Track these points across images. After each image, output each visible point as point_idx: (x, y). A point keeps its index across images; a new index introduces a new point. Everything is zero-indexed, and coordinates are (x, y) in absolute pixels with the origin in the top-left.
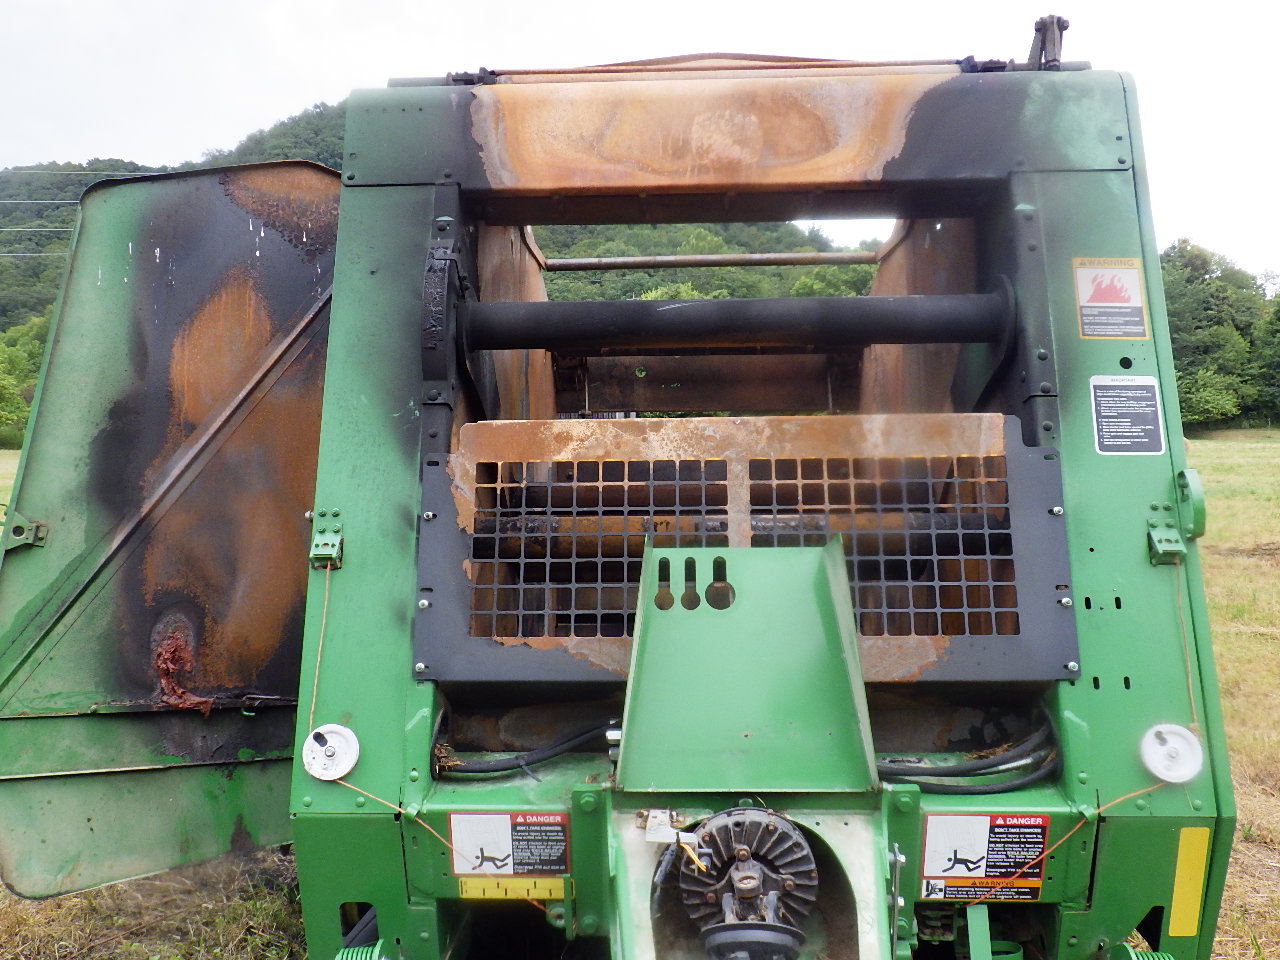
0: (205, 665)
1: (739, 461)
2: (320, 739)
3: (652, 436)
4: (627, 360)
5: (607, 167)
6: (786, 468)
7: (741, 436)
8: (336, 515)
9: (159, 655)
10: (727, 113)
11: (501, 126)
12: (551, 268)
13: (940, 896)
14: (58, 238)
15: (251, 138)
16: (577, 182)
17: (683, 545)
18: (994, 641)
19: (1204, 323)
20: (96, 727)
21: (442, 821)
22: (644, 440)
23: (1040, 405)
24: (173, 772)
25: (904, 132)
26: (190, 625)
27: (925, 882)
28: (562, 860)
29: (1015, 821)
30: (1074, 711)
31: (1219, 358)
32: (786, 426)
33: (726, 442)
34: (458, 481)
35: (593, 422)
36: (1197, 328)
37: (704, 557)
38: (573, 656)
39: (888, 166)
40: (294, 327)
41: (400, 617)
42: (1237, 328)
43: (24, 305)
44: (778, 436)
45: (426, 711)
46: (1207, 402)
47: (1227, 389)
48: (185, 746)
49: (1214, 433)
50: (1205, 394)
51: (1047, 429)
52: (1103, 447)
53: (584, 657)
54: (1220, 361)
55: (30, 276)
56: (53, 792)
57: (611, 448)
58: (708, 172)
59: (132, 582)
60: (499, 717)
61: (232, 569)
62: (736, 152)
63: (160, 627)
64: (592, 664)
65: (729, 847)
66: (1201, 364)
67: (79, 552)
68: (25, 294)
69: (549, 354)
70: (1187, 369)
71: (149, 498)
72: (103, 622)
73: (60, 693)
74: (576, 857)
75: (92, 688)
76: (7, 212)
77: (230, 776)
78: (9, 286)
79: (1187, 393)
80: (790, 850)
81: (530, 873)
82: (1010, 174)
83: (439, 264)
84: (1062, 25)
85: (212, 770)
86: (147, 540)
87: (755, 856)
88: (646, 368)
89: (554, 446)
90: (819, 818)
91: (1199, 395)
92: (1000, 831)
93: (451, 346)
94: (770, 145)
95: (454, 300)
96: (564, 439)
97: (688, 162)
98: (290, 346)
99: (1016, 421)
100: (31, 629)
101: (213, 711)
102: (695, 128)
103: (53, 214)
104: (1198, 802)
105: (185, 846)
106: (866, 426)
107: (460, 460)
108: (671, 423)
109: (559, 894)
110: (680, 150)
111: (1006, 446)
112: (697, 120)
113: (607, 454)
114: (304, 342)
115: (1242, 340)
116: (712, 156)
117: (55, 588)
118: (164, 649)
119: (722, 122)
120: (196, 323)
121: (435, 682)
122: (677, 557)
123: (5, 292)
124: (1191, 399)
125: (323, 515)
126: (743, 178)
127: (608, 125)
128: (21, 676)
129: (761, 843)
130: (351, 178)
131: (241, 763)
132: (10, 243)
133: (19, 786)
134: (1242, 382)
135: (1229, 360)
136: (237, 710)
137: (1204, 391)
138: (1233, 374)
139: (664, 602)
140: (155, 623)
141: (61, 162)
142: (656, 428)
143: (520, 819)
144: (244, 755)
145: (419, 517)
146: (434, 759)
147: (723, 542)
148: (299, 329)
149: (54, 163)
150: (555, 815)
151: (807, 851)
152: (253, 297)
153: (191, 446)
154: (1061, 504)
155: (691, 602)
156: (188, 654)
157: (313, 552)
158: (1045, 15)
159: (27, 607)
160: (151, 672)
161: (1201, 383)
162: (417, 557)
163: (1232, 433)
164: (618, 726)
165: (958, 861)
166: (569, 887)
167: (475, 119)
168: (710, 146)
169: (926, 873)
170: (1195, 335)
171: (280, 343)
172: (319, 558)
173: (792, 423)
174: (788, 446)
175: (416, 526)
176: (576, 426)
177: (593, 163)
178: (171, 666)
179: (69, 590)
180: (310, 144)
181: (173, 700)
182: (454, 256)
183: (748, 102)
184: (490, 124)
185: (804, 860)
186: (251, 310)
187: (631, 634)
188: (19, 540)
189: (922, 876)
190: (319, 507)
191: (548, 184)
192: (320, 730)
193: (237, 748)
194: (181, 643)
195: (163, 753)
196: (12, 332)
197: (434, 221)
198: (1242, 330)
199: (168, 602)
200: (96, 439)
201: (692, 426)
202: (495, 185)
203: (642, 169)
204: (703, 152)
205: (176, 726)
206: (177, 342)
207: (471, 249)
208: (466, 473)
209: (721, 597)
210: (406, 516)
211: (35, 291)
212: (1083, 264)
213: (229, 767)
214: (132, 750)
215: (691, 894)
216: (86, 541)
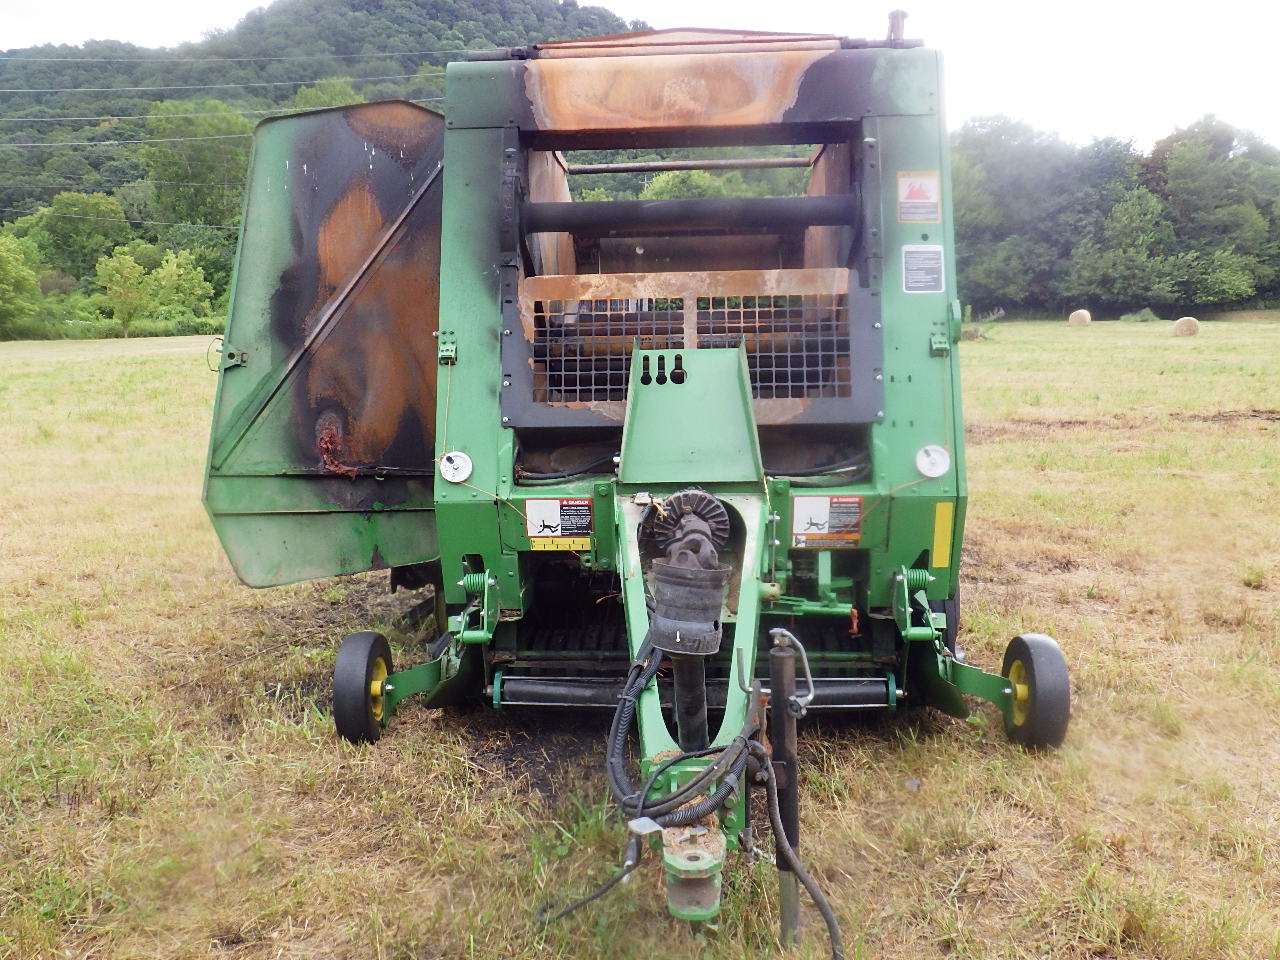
0: (350, 448)
1: (691, 299)
2: (450, 459)
3: (639, 284)
4: (628, 241)
5: (610, 115)
6: (718, 302)
7: (693, 284)
8: (452, 333)
9: (322, 439)
10: (686, 79)
11: (544, 88)
12: (573, 172)
13: (802, 545)
14: (60, 125)
15: (250, 16)
16: (592, 126)
17: (657, 348)
18: (837, 401)
19: (1225, 201)
20: (285, 482)
21: (522, 504)
22: (635, 286)
23: (872, 262)
24: (334, 515)
25: (797, 91)
26: (338, 420)
27: (794, 537)
28: (589, 526)
29: (844, 500)
30: (881, 441)
31: (1237, 238)
32: (719, 277)
33: (683, 287)
34: (523, 311)
35: (604, 276)
36: (1216, 207)
37: (670, 355)
38: (593, 412)
39: (787, 114)
40: (396, 220)
41: (493, 392)
42: (1258, 206)
43: (31, 195)
44: (714, 283)
45: (510, 445)
46: (1223, 282)
47: (1243, 269)
48: (339, 498)
49: (1228, 315)
50: (1222, 275)
51: (875, 277)
52: (907, 288)
53: (600, 414)
54: (1238, 241)
55: (35, 165)
56: (262, 523)
57: (615, 291)
58: (673, 119)
59: (302, 392)
60: (551, 453)
61: (363, 383)
62: (691, 105)
63: (320, 421)
64: (605, 417)
65: (680, 508)
66: (1218, 244)
67: (267, 371)
68: (30, 183)
69: (571, 236)
70: (1203, 249)
71: (309, 336)
72: (285, 417)
73: (262, 462)
74: (597, 524)
75: (281, 459)
76: (5, 98)
77: (369, 519)
78: (15, 175)
79: (1202, 274)
80: (713, 509)
81: (571, 535)
82: (862, 118)
83: (509, 179)
84: (904, 15)
85: (357, 515)
86: (309, 364)
87: (695, 513)
88: (643, 246)
89: (580, 290)
90: (732, 497)
91: (1216, 275)
92: (836, 507)
93: (517, 229)
94: (713, 100)
95: (518, 202)
96: (586, 286)
97: (661, 112)
98: (395, 231)
99: (855, 272)
100: (242, 420)
101: (357, 476)
102: (666, 89)
103: (52, 98)
104: (947, 489)
105: (343, 563)
106: (767, 277)
107: (525, 299)
108: (651, 276)
109: (588, 547)
110: (656, 104)
111: (849, 288)
112: (668, 83)
113: (613, 295)
114: (404, 229)
115: (1261, 219)
116: (677, 107)
117: (255, 394)
118: (325, 435)
119: (683, 85)
120: (333, 217)
121: (513, 427)
122: (654, 355)
123: (11, 181)
124: (1207, 280)
125: (444, 333)
126: (696, 122)
127: (611, 87)
128: (238, 449)
129: (698, 506)
130: (451, 124)
131: (376, 512)
132: (9, 130)
133: (242, 519)
134: (1259, 262)
135: (1245, 240)
136: (372, 477)
137: (1220, 272)
138: (1251, 254)
139: (646, 380)
140: (317, 420)
141: (57, 44)
142: (642, 279)
143: (565, 503)
144: (377, 506)
145: (501, 334)
146: (515, 471)
147: (680, 345)
148: (400, 220)
149: (49, 46)
150: (584, 500)
151: (723, 509)
152: (370, 200)
153: (334, 301)
154: (879, 321)
155: (661, 380)
156: (339, 438)
157: (440, 355)
158: (894, 9)
159: (238, 406)
160: (317, 451)
161: (1217, 263)
162: (501, 357)
163: (1245, 314)
164: (618, 455)
165: (812, 524)
166: (593, 542)
167: (527, 84)
168: (675, 101)
169: (794, 532)
170: (1214, 214)
171: (389, 229)
172: (443, 358)
173: (722, 276)
174: (720, 289)
175: (500, 339)
176: (595, 279)
177: (602, 113)
178: (330, 446)
179: (263, 395)
180: (311, 22)
181: (332, 468)
182: (518, 175)
183: (699, 71)
184: (537, 87)
185: (722, 514)
186: (369, 207)
187: (626, 398)
188: (233, 362)
189: (792, 534)
190: (442, 328)
191: (573, 127)
192: (450, 455)
193: (372, 501)
194: (334, 432)
195: (327, 503)
196: (20, 222)
197: (504, 151)
198: (1262, 208)
199: (325, 405)
200: (273, 297)
201: (662, 278)
202: (541, 129)
203: (632, 116)
204: (671, 105)
205: (334, 485)
206: (321, 229)
207: (525, 168)
208: (528, 307)
209: (678, 378)
210: (493, 333)
211: (40, 180)
212: (904, 176)
213: (368, 513)
214: (307, 498)
215: (661, 534)
216: (272, 364)
